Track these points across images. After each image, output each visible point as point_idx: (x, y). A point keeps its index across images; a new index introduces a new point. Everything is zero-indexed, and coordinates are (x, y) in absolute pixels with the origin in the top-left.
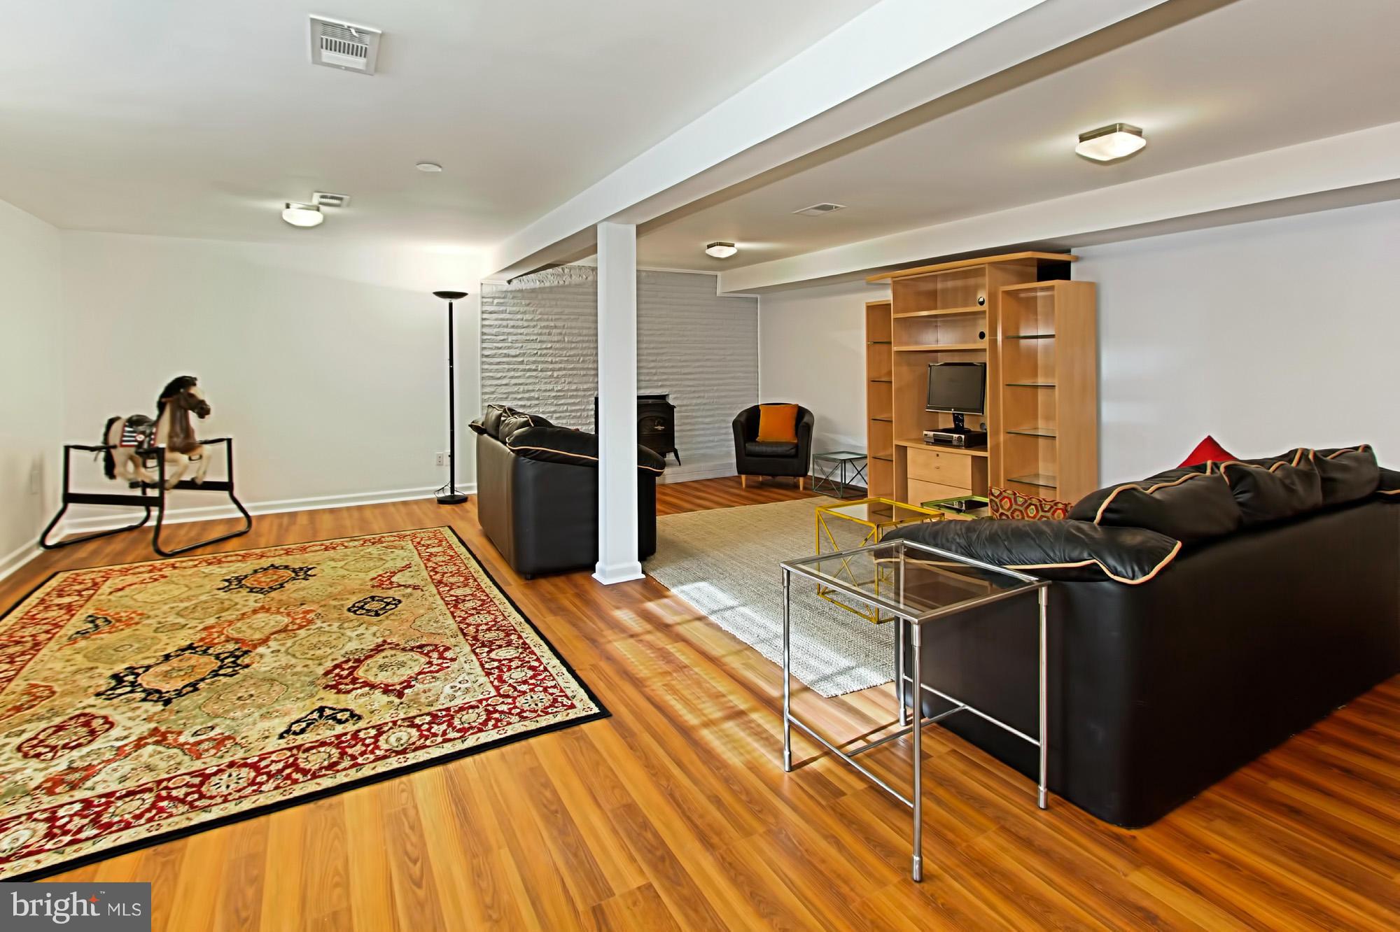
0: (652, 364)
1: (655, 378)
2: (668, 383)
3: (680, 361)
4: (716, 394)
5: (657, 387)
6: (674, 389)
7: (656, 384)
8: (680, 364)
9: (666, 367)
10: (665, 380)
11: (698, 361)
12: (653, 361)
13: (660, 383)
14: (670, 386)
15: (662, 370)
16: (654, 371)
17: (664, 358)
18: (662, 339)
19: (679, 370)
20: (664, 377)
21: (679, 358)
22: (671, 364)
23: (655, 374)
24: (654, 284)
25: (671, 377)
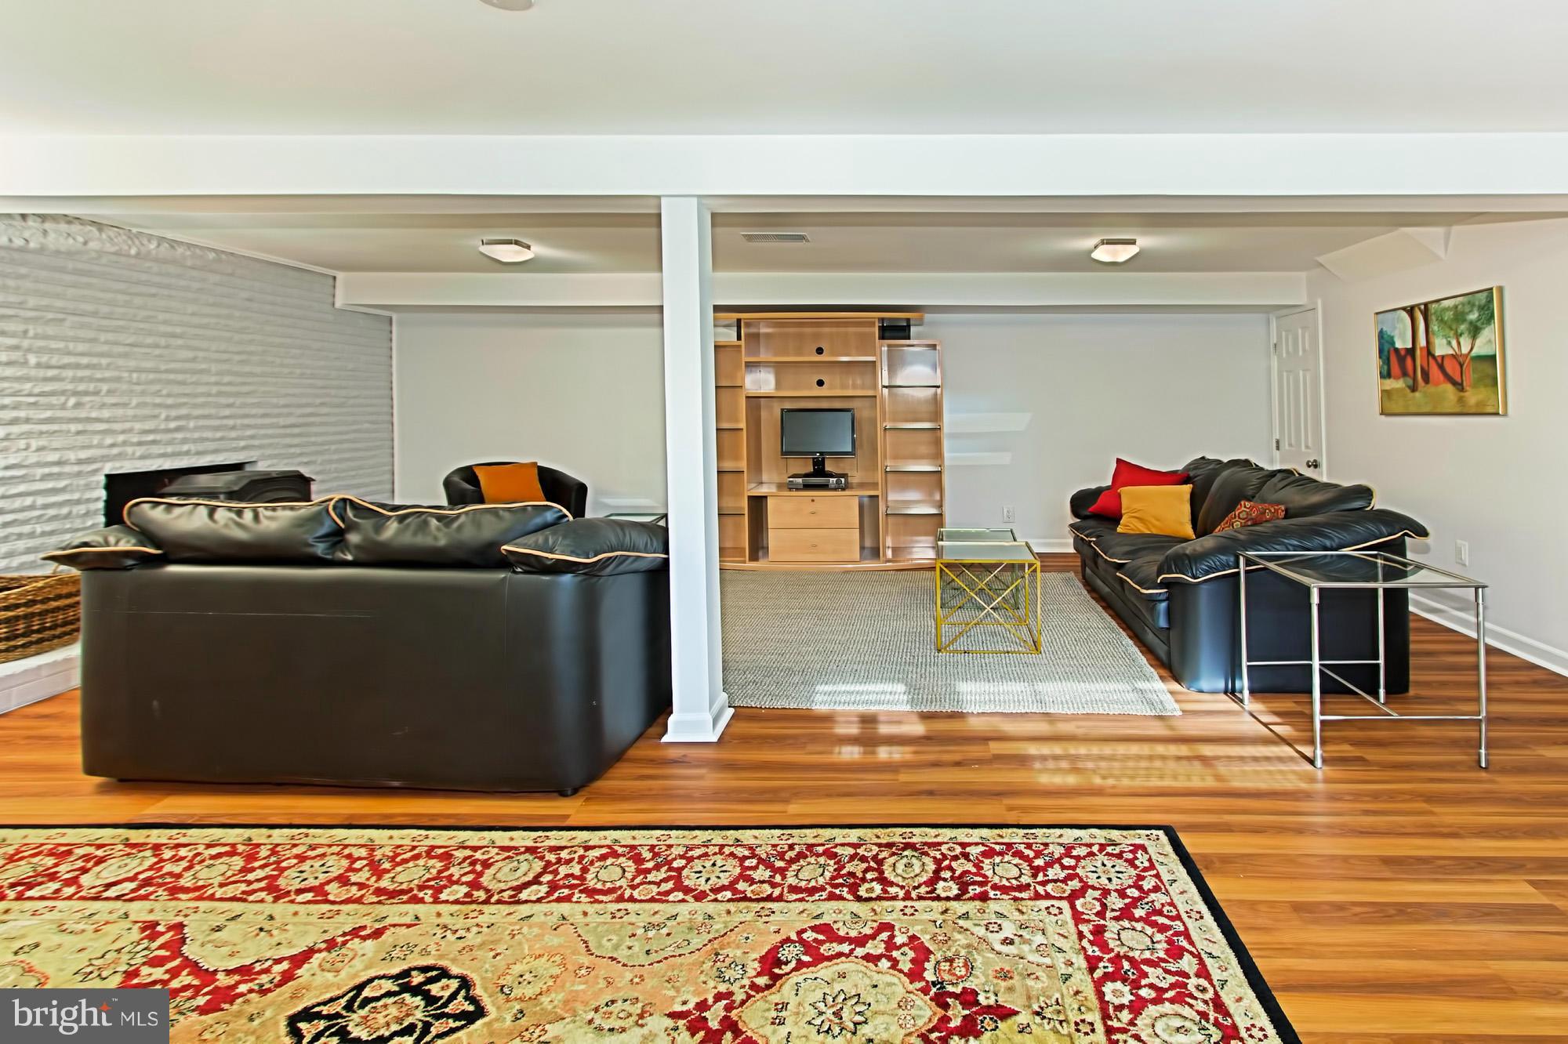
0: (227, 412)
1: (233, 434)
2: (256, 442)
3: (277, 406)
4: (335, 457)
5: (235, 450)
6: (268, 452)
7: (234, 444)
8: (276, 411)
9: (254, 416)
10: (252, 437)
11: (307, 405)
12: (229, 406)
13: (242, 443)
14: (260, 447)
15: (246, 421)
16: (231, 422)
17: (250, 400)
18: (247, 369)
19: (275, 420)
20: (249, 432)
21: (275, 400)
22: (261, 411)
23: (233, 428)
24: (228, 275)
25: (262, 432)
